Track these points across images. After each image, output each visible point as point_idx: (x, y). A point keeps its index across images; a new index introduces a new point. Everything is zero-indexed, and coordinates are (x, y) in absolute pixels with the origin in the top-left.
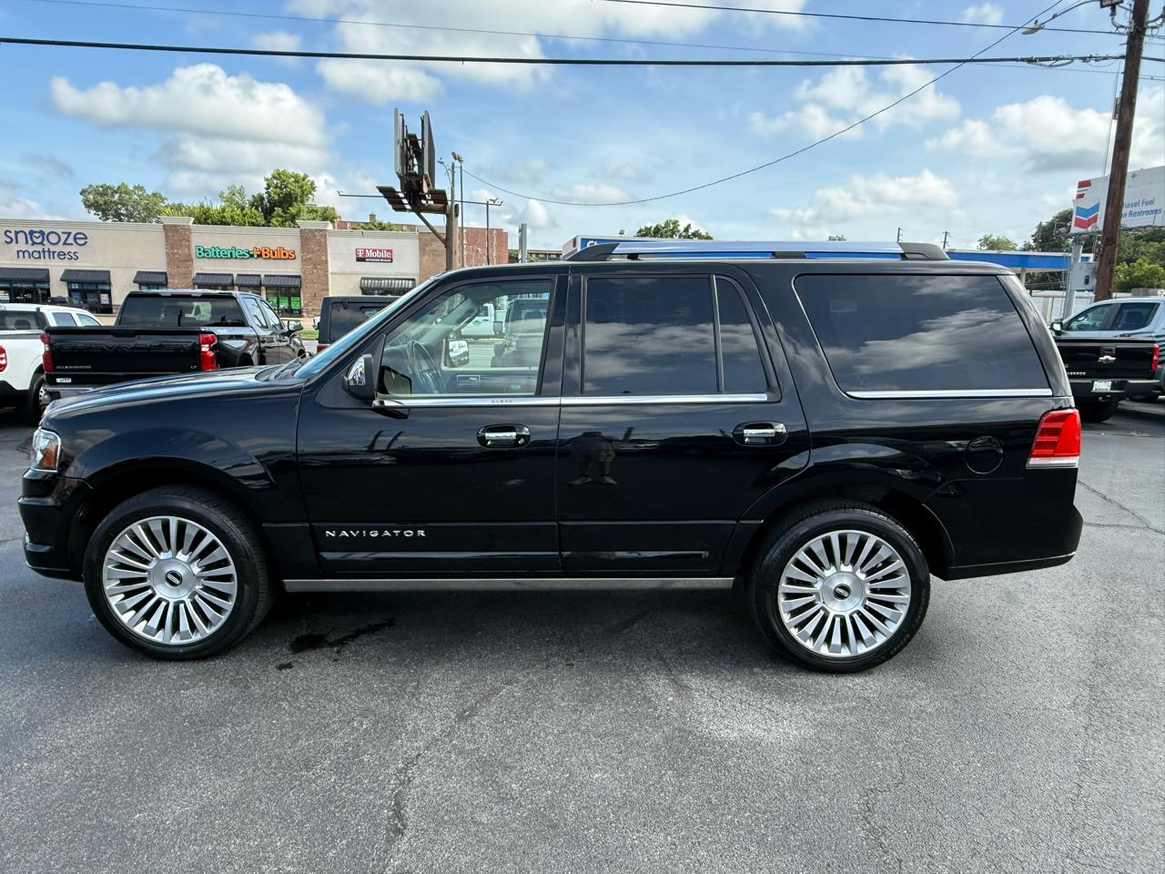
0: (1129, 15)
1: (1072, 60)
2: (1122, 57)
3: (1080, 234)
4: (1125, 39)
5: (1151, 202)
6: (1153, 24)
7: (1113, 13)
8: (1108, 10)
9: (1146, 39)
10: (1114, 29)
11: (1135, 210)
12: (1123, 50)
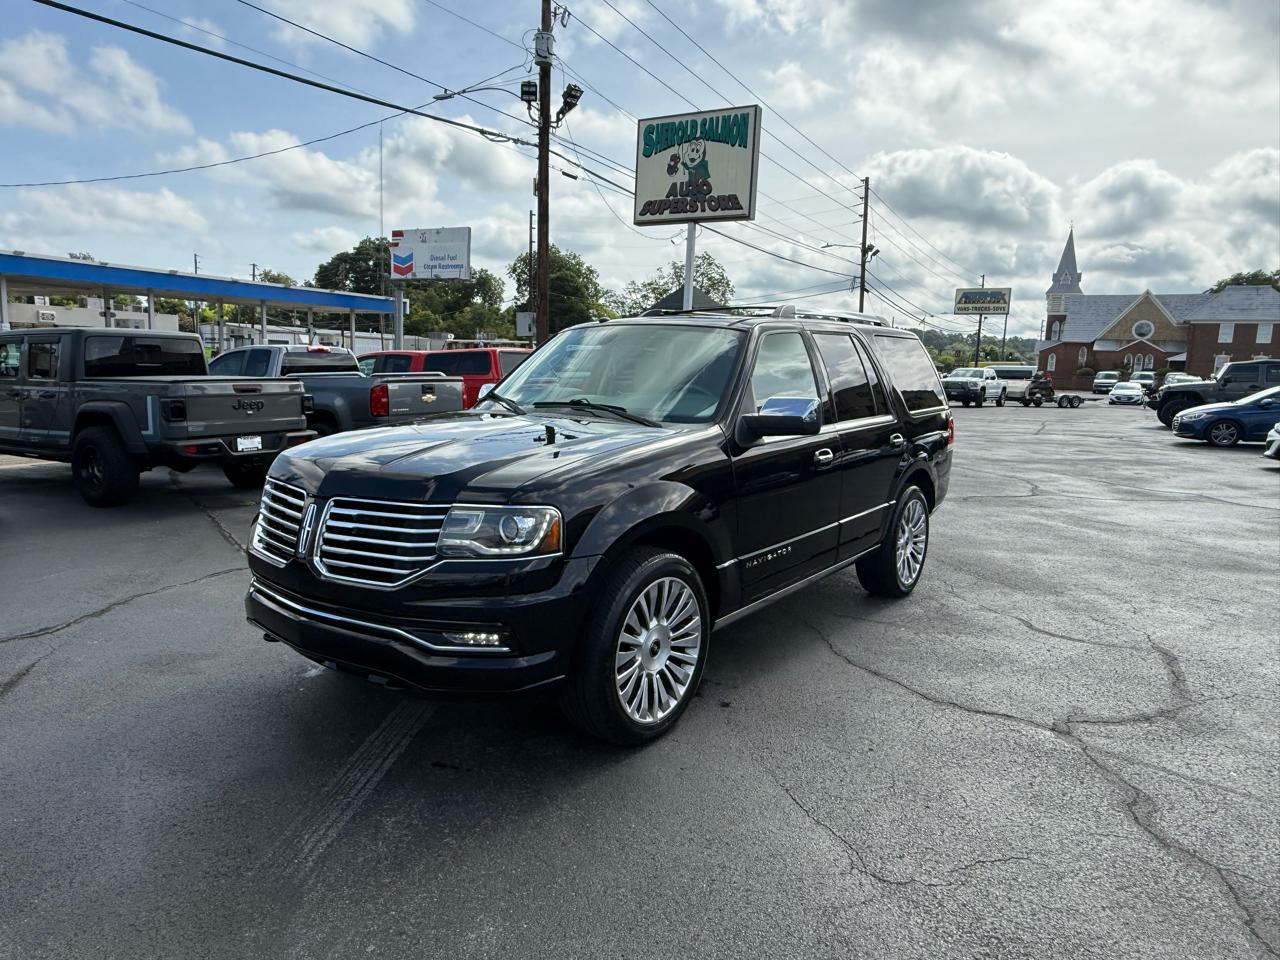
0: (537, 113)
1: (509, 139)
2: (535, 145)
3: (400, 280)
4: (537, 131)
5: (454, 258)
6: (555, 125)
7: (529, 108)
8: (526, 105)
9: (551, 136)
10: (530, 121)
11: (443, 263)
12: (536, 140)
